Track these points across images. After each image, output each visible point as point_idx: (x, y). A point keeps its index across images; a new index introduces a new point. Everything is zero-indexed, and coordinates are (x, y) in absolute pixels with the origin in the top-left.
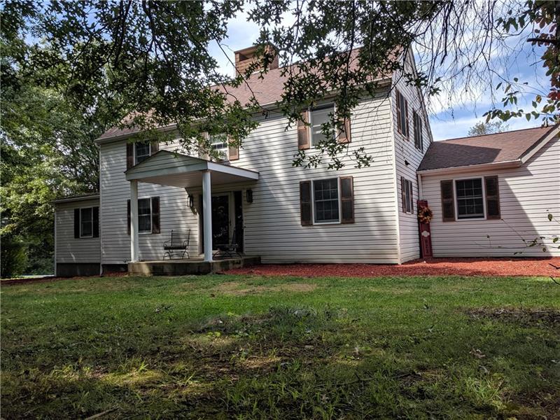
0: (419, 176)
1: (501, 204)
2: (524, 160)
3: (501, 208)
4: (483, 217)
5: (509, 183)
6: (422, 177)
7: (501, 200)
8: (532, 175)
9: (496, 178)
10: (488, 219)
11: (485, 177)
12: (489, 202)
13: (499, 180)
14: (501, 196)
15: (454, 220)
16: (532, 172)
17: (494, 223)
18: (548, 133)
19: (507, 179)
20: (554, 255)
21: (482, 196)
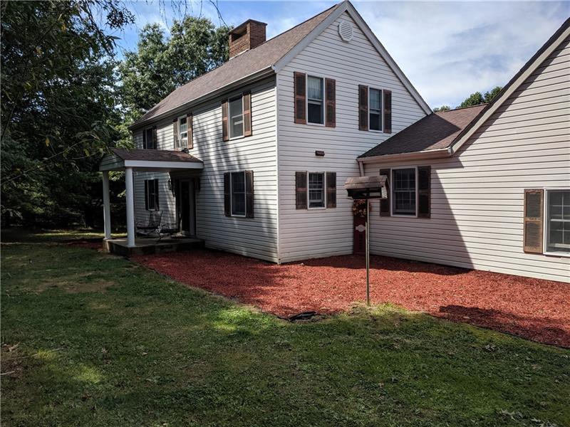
0: (361, 163)
1: (432, 201)
2: (455, 148)
3: (432, 206)
4: (414, 214)
5: (440, 176)
6: (364, 164)
7: (432, 196)
8: (463, 167)
9: (429, 169)
10: (419, 217)
11: (418, 167)
12: (420, 197)
13: (432, 171)
14: (432, 191)
15: (389, 216)
16: (464, 164)
17: (423, 222)
18: (482, 113)
19: (438, 171)
20: (476, 267)
21: (415, 190)
